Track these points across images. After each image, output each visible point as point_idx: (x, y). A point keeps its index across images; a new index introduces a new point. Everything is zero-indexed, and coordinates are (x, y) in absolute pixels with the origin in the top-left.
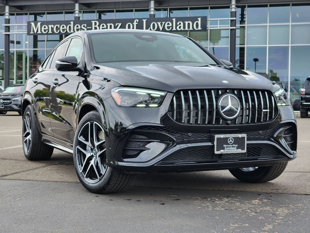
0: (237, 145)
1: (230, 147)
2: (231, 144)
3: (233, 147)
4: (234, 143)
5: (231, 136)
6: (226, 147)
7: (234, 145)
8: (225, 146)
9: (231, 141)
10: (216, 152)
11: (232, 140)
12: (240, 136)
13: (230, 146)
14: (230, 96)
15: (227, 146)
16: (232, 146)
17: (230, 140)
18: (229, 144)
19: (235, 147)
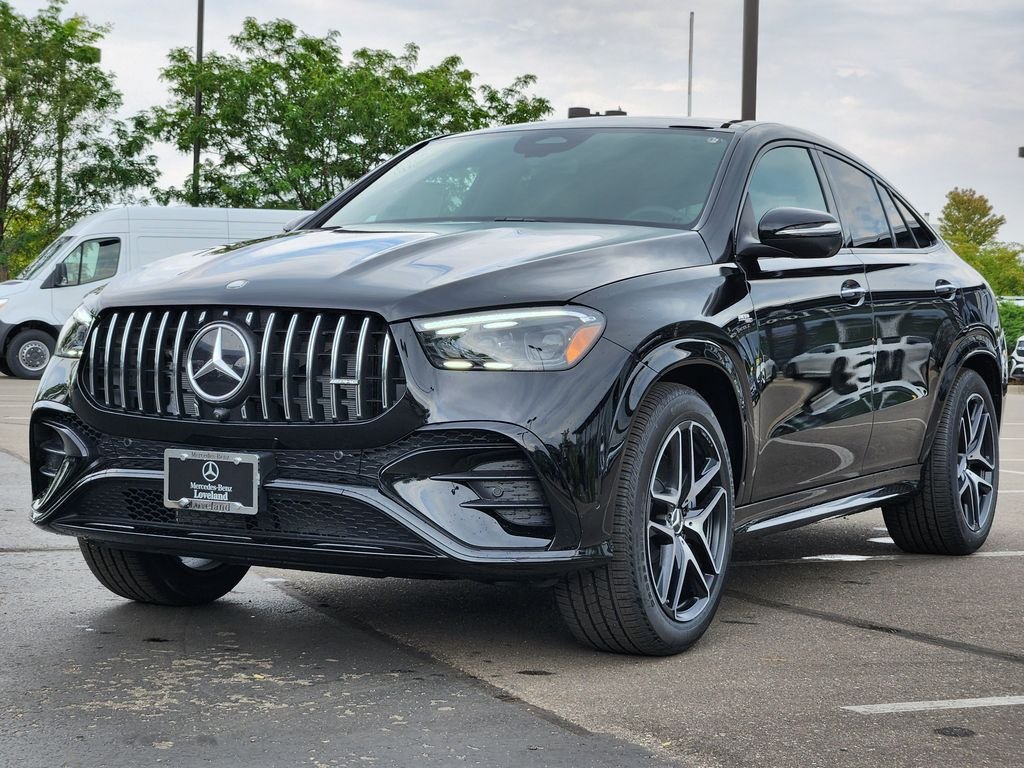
0: (230, 489)
1: (209, 491)
2: (212, 484)
3: (216, 492)
4: (221, 481)
5: (211, 456)
6: (199, 491)
7: (220, 487)
8: (193, 485)
9: (210, 472)
10: (168, 503)
11: (214, 470)
12: (238, 458)
13: (209, 487)
14: (222, 328)
15: (200, 486)
16: (215, 488)
17: (207, 470)
18: (207, 483)
19: (223, 493)
